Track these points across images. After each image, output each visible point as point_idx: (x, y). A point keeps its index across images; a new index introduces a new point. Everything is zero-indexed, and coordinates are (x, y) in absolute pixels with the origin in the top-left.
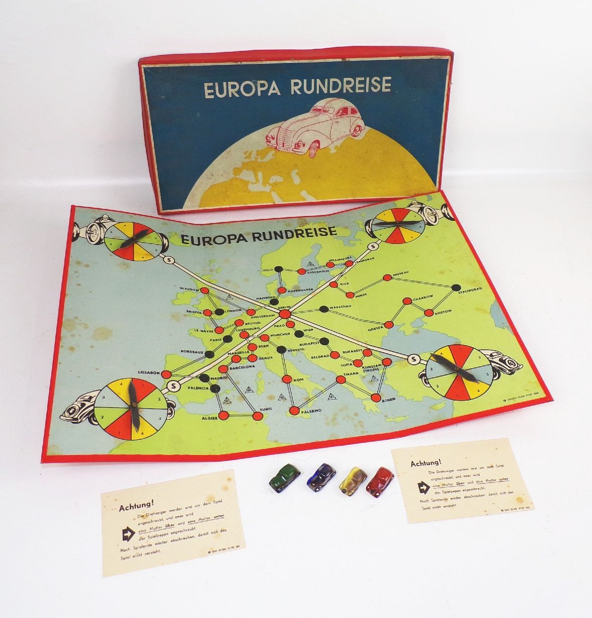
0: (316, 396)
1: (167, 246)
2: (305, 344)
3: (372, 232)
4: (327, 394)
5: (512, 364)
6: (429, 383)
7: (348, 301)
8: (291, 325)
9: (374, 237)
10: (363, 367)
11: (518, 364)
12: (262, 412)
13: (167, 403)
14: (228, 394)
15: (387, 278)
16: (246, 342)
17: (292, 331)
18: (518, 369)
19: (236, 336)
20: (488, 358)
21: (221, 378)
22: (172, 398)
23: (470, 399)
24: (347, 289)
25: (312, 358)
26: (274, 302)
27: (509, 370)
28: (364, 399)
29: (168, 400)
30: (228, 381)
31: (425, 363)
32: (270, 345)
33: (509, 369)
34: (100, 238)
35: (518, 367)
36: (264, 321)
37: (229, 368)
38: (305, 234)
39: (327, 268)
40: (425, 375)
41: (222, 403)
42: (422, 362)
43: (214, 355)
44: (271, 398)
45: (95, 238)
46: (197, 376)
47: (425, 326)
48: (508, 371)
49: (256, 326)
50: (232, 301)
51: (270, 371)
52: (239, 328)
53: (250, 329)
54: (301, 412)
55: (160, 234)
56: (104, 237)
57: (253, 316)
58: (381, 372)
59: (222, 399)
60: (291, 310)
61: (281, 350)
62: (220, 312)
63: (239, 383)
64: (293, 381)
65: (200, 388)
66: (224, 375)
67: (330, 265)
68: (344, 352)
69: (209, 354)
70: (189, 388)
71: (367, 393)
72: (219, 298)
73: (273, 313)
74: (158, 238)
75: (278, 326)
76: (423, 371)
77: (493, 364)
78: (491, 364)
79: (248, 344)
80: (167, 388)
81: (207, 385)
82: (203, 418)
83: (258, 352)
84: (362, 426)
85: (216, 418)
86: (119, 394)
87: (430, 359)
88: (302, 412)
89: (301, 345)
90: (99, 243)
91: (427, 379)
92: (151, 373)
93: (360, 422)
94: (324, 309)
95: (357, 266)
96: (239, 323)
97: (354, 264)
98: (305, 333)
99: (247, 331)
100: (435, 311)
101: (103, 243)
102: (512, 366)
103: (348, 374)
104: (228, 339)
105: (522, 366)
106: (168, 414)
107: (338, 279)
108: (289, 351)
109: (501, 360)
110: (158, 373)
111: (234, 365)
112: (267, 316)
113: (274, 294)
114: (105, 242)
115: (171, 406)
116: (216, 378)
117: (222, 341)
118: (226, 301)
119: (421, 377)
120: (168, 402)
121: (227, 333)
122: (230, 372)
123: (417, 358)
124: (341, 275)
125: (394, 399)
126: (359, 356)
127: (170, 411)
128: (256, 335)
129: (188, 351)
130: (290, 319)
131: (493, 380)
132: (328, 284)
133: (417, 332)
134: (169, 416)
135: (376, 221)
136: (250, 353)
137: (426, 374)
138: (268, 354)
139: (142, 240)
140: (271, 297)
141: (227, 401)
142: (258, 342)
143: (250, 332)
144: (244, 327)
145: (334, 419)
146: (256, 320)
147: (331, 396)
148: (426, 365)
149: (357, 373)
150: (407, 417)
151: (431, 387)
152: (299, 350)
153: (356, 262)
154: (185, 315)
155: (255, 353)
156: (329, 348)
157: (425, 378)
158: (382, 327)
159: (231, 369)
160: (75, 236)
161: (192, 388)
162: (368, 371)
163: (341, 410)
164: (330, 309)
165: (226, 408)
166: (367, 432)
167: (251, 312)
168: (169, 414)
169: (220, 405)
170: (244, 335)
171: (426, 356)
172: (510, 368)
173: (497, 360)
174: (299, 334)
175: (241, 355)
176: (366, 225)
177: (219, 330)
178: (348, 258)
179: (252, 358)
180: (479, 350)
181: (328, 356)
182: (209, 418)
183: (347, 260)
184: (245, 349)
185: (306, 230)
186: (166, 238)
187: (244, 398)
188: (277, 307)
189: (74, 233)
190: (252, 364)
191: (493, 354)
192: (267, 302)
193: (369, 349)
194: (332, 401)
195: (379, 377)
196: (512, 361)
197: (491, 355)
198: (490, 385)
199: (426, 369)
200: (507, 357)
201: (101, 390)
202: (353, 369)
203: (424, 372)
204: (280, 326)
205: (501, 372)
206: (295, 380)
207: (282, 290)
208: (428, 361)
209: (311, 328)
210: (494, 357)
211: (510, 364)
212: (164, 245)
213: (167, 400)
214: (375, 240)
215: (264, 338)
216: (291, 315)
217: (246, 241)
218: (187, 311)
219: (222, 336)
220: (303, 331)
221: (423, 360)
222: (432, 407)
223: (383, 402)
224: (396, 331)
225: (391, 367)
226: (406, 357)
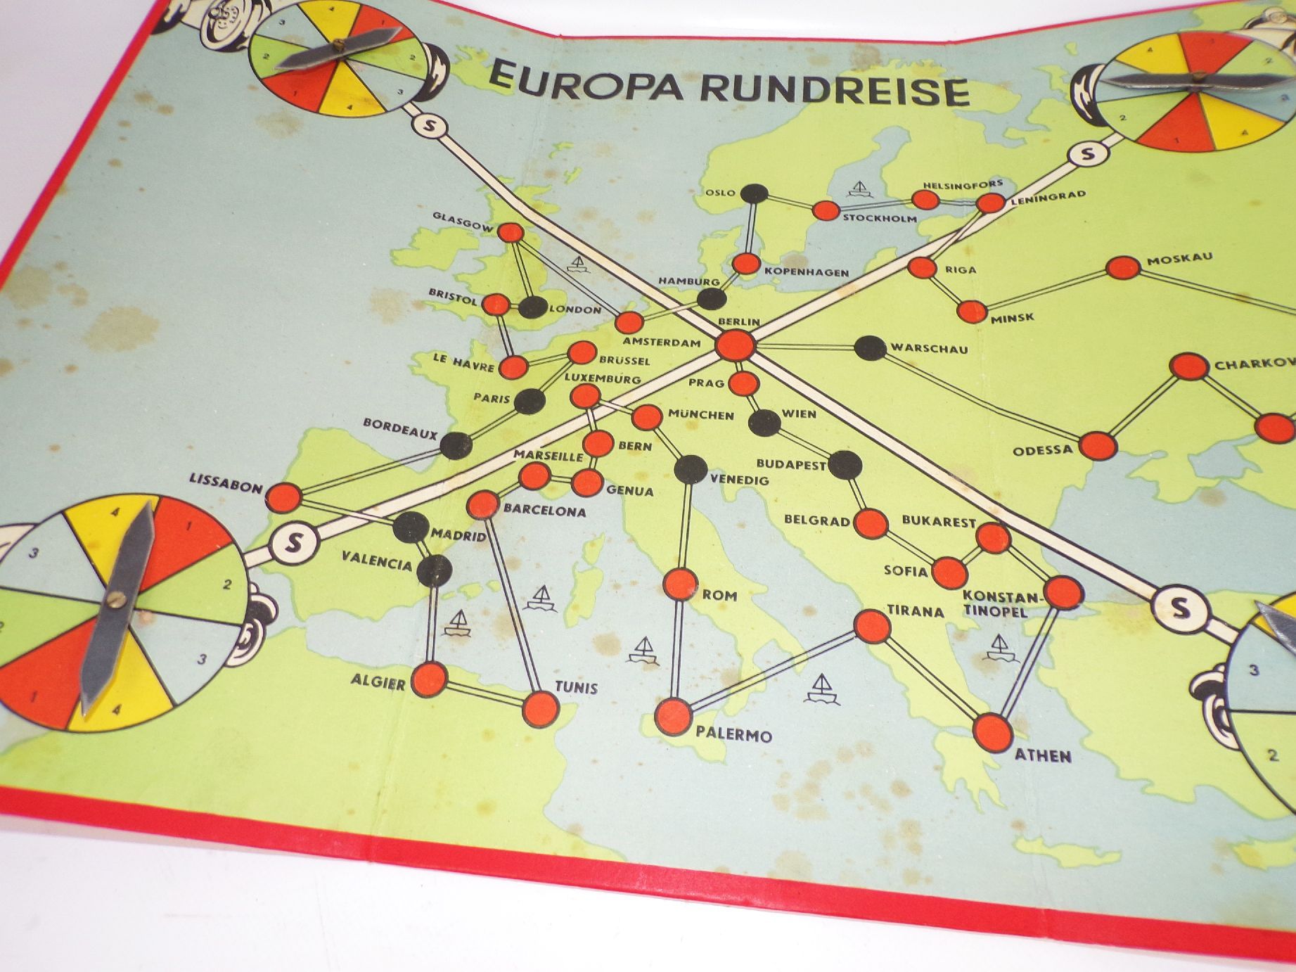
0: (767, 675)
1: (438, 82)
2: (778, 464)
3: (1092, 106)
4: (806, 674)
6: (1231, 729)
7: (962, 332)
8: (745, 385)
9: (1098, 121)
10: (966, 595)
12: (561, 696)
13: (249, 602)
14: (469, 598)
15: (1123, 268)
16: (583, 421)
17: (743, 409)
19: (558, 398)
21: (467, 536)
22: (271, 583)
24: (967, 289)
25: (788, 519)
26: (712, 298)
28: (942, 729)
29: (258, 593)
30: (485, 549)
31: (1230, 635)
32: (657, 446)
34: (243, 32)
36: (660, 358)
37: (502, 507)
38: (864, 95)
39: (912, 210)
40: (1219, 689)
41: (440, 631)
42: (1214, 627)
43: (470, 449)
44: (607, 644)
45: (225, 34)
46: (385, 518)
47: (1250, 481)
49: (632, 371)
50: (582, 278)
51: (632, 540)
52: (577, 369)
53: (610, 379)
54: (693, 729)
55: (431, 47)
56: (254, 33)
57: (631, 337)
58: (1032, 626)
59: (445, 615)
60: (757, 335)
61: (691, 469)
62: (534, 307)
63: (516, 563)
64: (700, 593)
65: (382, 562)
66: (479, 527)
67: (926, 199)
68: (906, 519)
69: (456, 446)
70: (345, 556)
71: (963, 706)
72: (545, 262)
73: (698, 336)
74: (421, 59)
75: (700, 382)
76: (1215, 669)
79: (587, 430)
80: (269, 546)
81: (412, 554)
82: (357, 679)
83: (613, 467)
84: (916, 848)
85: (401, 685)
86: (93, 545)
87: (1251, 622)
88: (700, 730)
89: (760, 463)
90: (231, 48)
91: (1228, 709)
92: (235, 485)
93: (911, 827)
94: (870, 348)
95: (1016, 217)
96: (582, 352)
97: (1009, 205)
98: (786, 422)
99: (599, 384)
101: (243, 48)
103: (905, 610)
104: (530, 402)
106: (237, 644)
107: (942, 251)
108: (714, 479)
110: (257, 489)
111: (523, 497)
112: (675, 342)
113: (717, 271)
114: (249, 48)
115: (259, 614)
116: (448, 534)
117: (511, 406)
118: (564, 274)
119: (1201, 693)
120: (254, 598)
121: (531, 381)
122: (501, 518)
123: (1194, 605)
124: (957, 236)
125: (1066, 757)
126: (960, 543)
127: (247, 635)
128: (623, 401)
129: (387, 426)
130: (747, 366)
132: (904, 262)
133: (1211, 497)
134: (238, 652)
135: (1116, 71)
136: (586, 462)
137: (1225, 683)
138: (642, 476)
139: (365, 57)
140: (706, 282)
141: (459, 626)
142: (621, 427)
143: (607, 390)
144: (594, 368)
145: (812, 788)
146: (636, 351)
147: (822, 686)
148: (1233, 646)
149: (939, 613)
150: (1108, 858)
151: (1240, 749)
152: (749, 480)
153: (1016, 199)
154: (420, 305)
155: (603, 465)
156: (857, 493)
157: (1220, 702)
158: (1067, 449)
159: (507, 508)
160: (168, 19)
161: (356, 557)
162: (983, 611)
163: (845, 756)
164: (890, 350)
165: (445, 652)
166: (928, 880)
167: (629, 323)
168: (242, 646)
169: (431, 636)
170: (586, 397)
171: (1236, 609)
174: (764, 423)
175: (556, 467)
176: (1076, 79)
177: (514, 366)
178: (992, 184)
179: (587, 483)
181: (845, 522)
182: (378, 682)
183: (987, 190)
184: (574, 446)
185: (873, 82)
186: (445, 61)
187: (517, 625)
188: (714, 315)
189: (168, 10)
190: (577, 502)
192: (690, 295)
193: (1004, 525)
194: (820, 709)
195: (1019, 647)
199: (1226, 664)
201: (36, 525)
202: (928, 592)
203: (1218, 677)
204: (710, 383)
206: (706, 594)
207: (746, 263)
208: (1241, 632)
209: (811, 407)
212: (429, 80)
213: (253, 589)
214: (1100, 132)
215: (647, 417)
216: (754, 350)
217: (679, 97)
218: (432, 292)
219: (513, 389)
220: (781, 415)
221: (1223, 622)
222: (1236, 849)
223: (1017, 757)
224: (1127, 476)
225: (1076, 619)
226: (1147, 591)
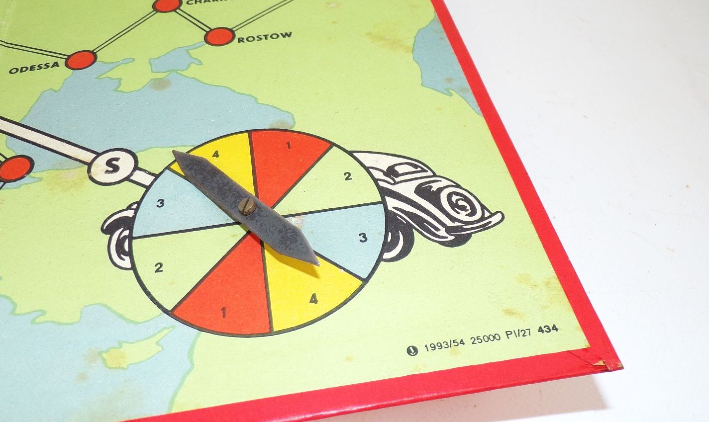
5: (463, 208)
6: (130, 254)
11: (483, 208)
18: (485, 227)
20: (376, 181)
23: (270, 332)
27: (449, 230)
31: (147, 180)
33: (449, 223)
35: (483, 218)
40: (128, 223)
42: (138, 176)
47: (193, 71)
48: (442, 232)
76: (129, 208)
77: (392, 203)
78: (384, 202)
87: (168, 168)
91: (131, 238)
100: (238, 35)
102: (462, 216)
105: (498, 217)
109: (421, 191)
119: (108, 230)
123: (126, 163)
131: (380, 259)
133: (159, 84)
137: (134, 217)
148: (148, 188)
151: (133, 268)
157: (126, 233)
158: (56, 65)
172: (453, 219)
173: (408, 189)
180: (351, 153)
191: (400, 169)
196: (466, 199)
197: (391, 172)
198: (366, 281)
199: (139, 203)
200: (445, 183)
203: (130, 213)
205: (416, 233)
208: (157, 176)
210: (397, 180)
211: (453, 206)
221: (145, 171)
222: (104, 355)
224: (97, 78)
225: (19, 187)
226: (88, 157)
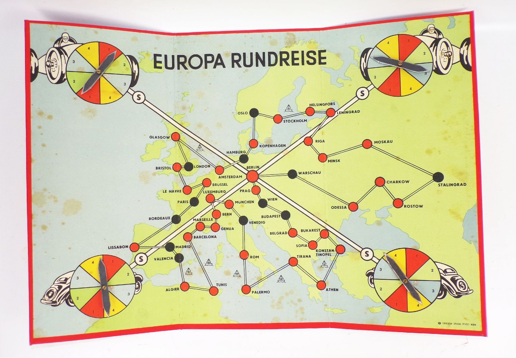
0: (268, 276)
1: (136, 75)
2: (267, 217)
3: (366, 70)
4: (277, 276)
5: (462, 287)
6: (373, 283)
7: (318, 166)
8: (256, 191)
9: (367, 78)
10: (317, 251)
11: (468, 288)
12: (218, 287)
13: (135, 277)
14: (190, 264)
15: (367, 144)
16: (211, 207)
17: (256, 199)
18: (467, 294)
19: (202, 199)
20: (440, 273)
21: (185, 247)
22: (139, 271)
23: (408, 312)
24: (322, 148)
25: (271, 233)
26: (244, 159)
27: (457, 293)
28: (310, 286)
29: (136, 275)
30: (191, 250)
31: (377, 261)
32: (233, 214)
33: (457, 291)
34: (62, 72)
35: (467, 291)
36: (232, 183)
37: (193, 237)
38: (290, 61)
39: (305, 117)
40: (372, 274)
41: (184, 274)
42: (374, 259)
43: (180, 220)
44: (228, 273)
45: (56, 75)
46: (163, 246)
47: (389, 219)
48: (455, 293)
49: (222, 188)
50: (202, 153)
51: (230, 243)
52: (206, 189)
53: (216, 192)
54: (251, 292)
55: (130, 56)
56: (66, 71)
57: (221, 176)
58: (332, 258)
59: (185, 270)
60: (259, 172)
61: (243, 220)
62: (189, 167)
63: (200, 253)
64: (249, 257)
65: (165, 259)
66: (188, 244)
67: (310, 111)
68: (302, 231)
69: (176, 219)
70: (155, 260)
71: (314, 279)
72: (189, 148)
73: (241, 174)
74: (128, 65)
75: (243, 191)
76: (372, 269)
77: (443, 282)
78: (441, 281)
79: (212, 210)
80: (135, 261)
81: (172, 254)
82: (167, 290)
83: (222, 221)
84: (303, 313)
85: (178, 289)
86: (91, 273)
87: (382, 258)
88: (253, 292)
89: (262, 217)
90: (60, 81)
91: (374, 279)
92: (121, 247)
93: (302, 308)
94: (292, 174)
95: (338, 119)
96: (206, 183)
97: (336, 114)
98: (269, 203)
99: (214, 194)
100: (405, 203)
101: (65, 79)
102: (461, 289)
103: (301, 257)
104: (194, 202)
105: (471, 291)
106: (136, 288)
107: (314, 134)
108: (250, 223)
109: (453, 279)
110: (127, 247)
111: (198, 233)
112: (234, 177)
113: (245, 147)
114: (67, 79)
115: (138, 280)
116: (180, 247)
117: (189, 204)
118: (196, 152)
119: (368, 275)
120: (136, 276)
121: (193, 194)
122: (193, 240)
123: (370, 253)
124: (319, 127)
125: (337, 290)
126: (315, 236)
127: (137, 286)
128: (221, 199)
129: (156, 218)
130: (256, 184)
131: (436, 298)
132: (303, 139)
133: (379, 223)
134: (136, 290)
135: (376, 53)
136: (214, 221)
137: (374, 273)
138: (230, 224)
139: (108, 71)
140: (241, 152)
141: (189, 272)
142: (222, 208)
143: (217, 196)
144: (211, 188)
145: (280, 302)
146: (223, 181)
147: (281, 279)
148: (377, 264)
149: (310, 256)
150: (344, 311)
151: (375, 288)
152: (260, 223)
153: (338, 111)
154: (154, 174)
155: (219, 221)
156: (289, 224)
157: (372, 277)
158: (345, 207)
159: (195, 237)
160: (33, 72)
161: (158, 259)
162: (321, 255)
163: (287, 294)
164: (298, 175)
165: (187, 279)
166: (305, 319)
167: (219, 170)
168: (137, 289)
169: (182, 276)
170: (210, 199)
171: (379, 254)
172: (459, 290)
173: (448, 278)
174: (263, 203)
175: (206, 223)
176: (362, 56)
177: (187, 190)
178: (331, 104)
179: (215, 227)
180: (434, 262)
181: (286, 233)
182: (172, 290)
183: (330, 107)
184: (209, 216)
186: (136, 63)
187: (204, 271)
188: (245, 165)
189: (32, 67)
190: (213, 234)
191: (448, 271)
192: (237, 157)
193: (327, 230)
194: (281, 284)
195: (329, 264)
196: (464, 284)
197: (445, 271)
198: (432, 303)
199: (375, 268)
200: (460, 277)
201: (75, 271)
202: (307, 251)
203: (373, 271)
204: (246, 191)
205: (447, 292)
206: (251, 257)
207: (253, 143)
208: (379, 260)
209: (276, 197)
210: (446, 274)
211: (460, 285)
212: (133, 74)
213: (135, 274)
214: (367, 83)
215: (229, 204)
216: (258, 178)
217: (224, 67)
218: (157, 168)
219: (188, 198)
220: (267, 200)
221: (376, 258)
222: (370, 309)
223: (327, 290)
224: (359, 217)
225: (343, 256)
226: (360, 249)
